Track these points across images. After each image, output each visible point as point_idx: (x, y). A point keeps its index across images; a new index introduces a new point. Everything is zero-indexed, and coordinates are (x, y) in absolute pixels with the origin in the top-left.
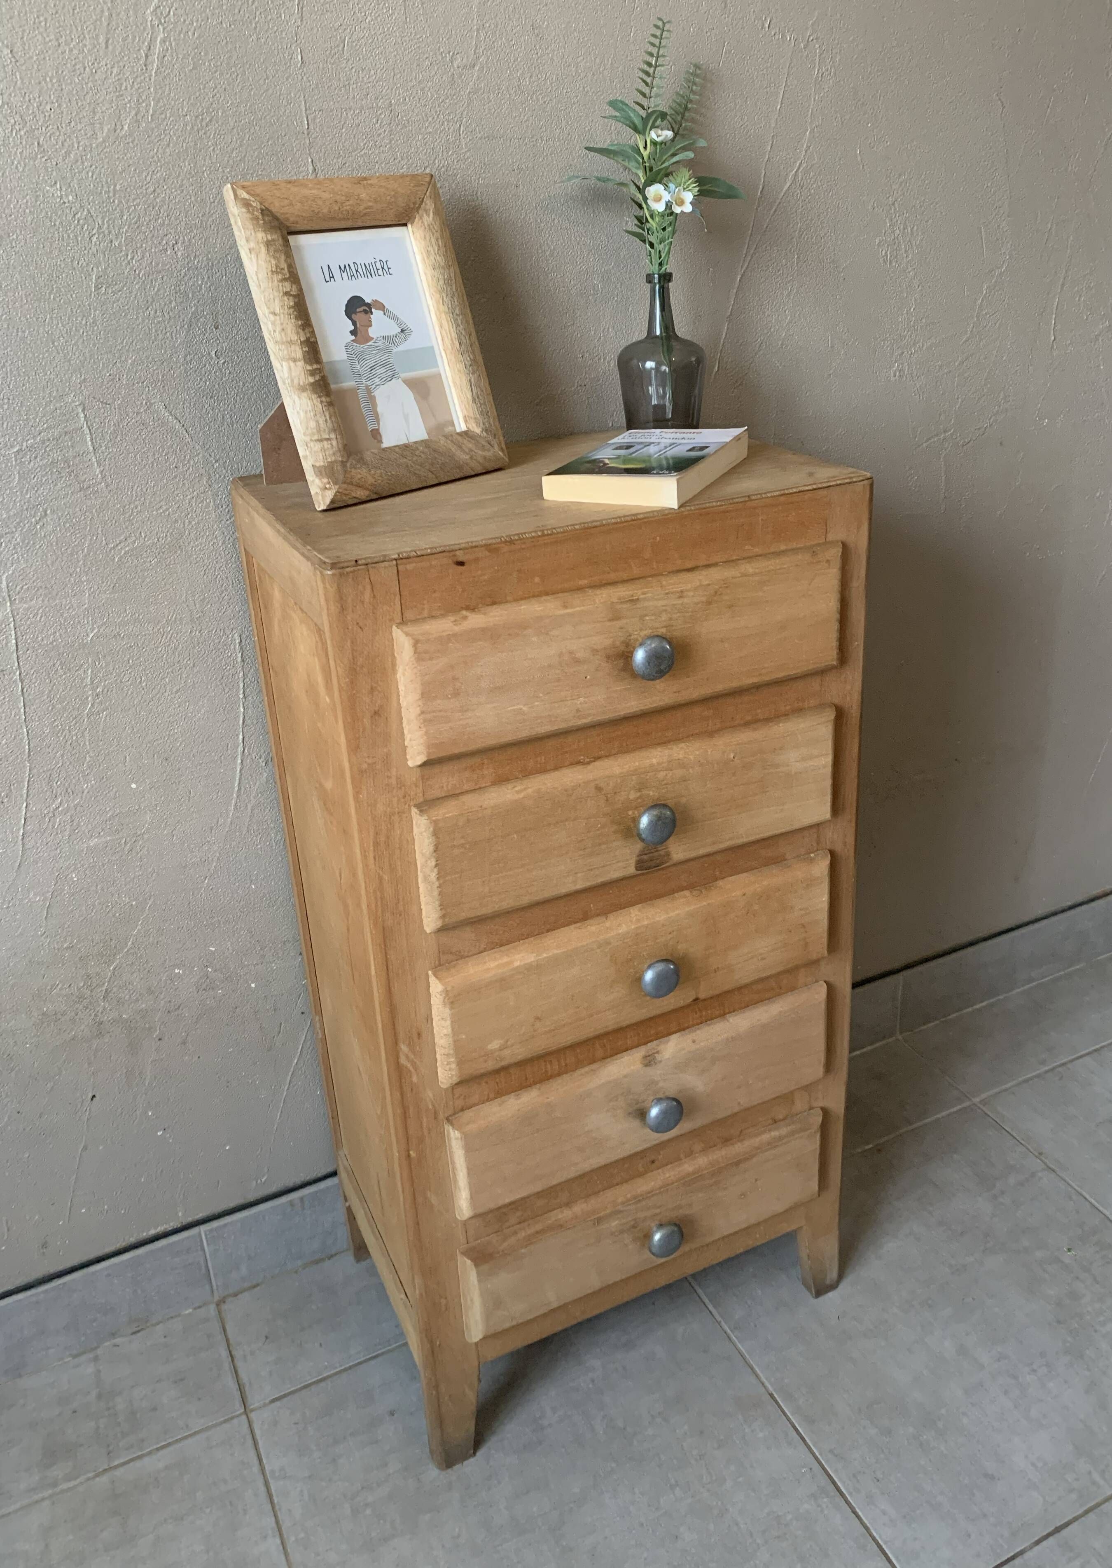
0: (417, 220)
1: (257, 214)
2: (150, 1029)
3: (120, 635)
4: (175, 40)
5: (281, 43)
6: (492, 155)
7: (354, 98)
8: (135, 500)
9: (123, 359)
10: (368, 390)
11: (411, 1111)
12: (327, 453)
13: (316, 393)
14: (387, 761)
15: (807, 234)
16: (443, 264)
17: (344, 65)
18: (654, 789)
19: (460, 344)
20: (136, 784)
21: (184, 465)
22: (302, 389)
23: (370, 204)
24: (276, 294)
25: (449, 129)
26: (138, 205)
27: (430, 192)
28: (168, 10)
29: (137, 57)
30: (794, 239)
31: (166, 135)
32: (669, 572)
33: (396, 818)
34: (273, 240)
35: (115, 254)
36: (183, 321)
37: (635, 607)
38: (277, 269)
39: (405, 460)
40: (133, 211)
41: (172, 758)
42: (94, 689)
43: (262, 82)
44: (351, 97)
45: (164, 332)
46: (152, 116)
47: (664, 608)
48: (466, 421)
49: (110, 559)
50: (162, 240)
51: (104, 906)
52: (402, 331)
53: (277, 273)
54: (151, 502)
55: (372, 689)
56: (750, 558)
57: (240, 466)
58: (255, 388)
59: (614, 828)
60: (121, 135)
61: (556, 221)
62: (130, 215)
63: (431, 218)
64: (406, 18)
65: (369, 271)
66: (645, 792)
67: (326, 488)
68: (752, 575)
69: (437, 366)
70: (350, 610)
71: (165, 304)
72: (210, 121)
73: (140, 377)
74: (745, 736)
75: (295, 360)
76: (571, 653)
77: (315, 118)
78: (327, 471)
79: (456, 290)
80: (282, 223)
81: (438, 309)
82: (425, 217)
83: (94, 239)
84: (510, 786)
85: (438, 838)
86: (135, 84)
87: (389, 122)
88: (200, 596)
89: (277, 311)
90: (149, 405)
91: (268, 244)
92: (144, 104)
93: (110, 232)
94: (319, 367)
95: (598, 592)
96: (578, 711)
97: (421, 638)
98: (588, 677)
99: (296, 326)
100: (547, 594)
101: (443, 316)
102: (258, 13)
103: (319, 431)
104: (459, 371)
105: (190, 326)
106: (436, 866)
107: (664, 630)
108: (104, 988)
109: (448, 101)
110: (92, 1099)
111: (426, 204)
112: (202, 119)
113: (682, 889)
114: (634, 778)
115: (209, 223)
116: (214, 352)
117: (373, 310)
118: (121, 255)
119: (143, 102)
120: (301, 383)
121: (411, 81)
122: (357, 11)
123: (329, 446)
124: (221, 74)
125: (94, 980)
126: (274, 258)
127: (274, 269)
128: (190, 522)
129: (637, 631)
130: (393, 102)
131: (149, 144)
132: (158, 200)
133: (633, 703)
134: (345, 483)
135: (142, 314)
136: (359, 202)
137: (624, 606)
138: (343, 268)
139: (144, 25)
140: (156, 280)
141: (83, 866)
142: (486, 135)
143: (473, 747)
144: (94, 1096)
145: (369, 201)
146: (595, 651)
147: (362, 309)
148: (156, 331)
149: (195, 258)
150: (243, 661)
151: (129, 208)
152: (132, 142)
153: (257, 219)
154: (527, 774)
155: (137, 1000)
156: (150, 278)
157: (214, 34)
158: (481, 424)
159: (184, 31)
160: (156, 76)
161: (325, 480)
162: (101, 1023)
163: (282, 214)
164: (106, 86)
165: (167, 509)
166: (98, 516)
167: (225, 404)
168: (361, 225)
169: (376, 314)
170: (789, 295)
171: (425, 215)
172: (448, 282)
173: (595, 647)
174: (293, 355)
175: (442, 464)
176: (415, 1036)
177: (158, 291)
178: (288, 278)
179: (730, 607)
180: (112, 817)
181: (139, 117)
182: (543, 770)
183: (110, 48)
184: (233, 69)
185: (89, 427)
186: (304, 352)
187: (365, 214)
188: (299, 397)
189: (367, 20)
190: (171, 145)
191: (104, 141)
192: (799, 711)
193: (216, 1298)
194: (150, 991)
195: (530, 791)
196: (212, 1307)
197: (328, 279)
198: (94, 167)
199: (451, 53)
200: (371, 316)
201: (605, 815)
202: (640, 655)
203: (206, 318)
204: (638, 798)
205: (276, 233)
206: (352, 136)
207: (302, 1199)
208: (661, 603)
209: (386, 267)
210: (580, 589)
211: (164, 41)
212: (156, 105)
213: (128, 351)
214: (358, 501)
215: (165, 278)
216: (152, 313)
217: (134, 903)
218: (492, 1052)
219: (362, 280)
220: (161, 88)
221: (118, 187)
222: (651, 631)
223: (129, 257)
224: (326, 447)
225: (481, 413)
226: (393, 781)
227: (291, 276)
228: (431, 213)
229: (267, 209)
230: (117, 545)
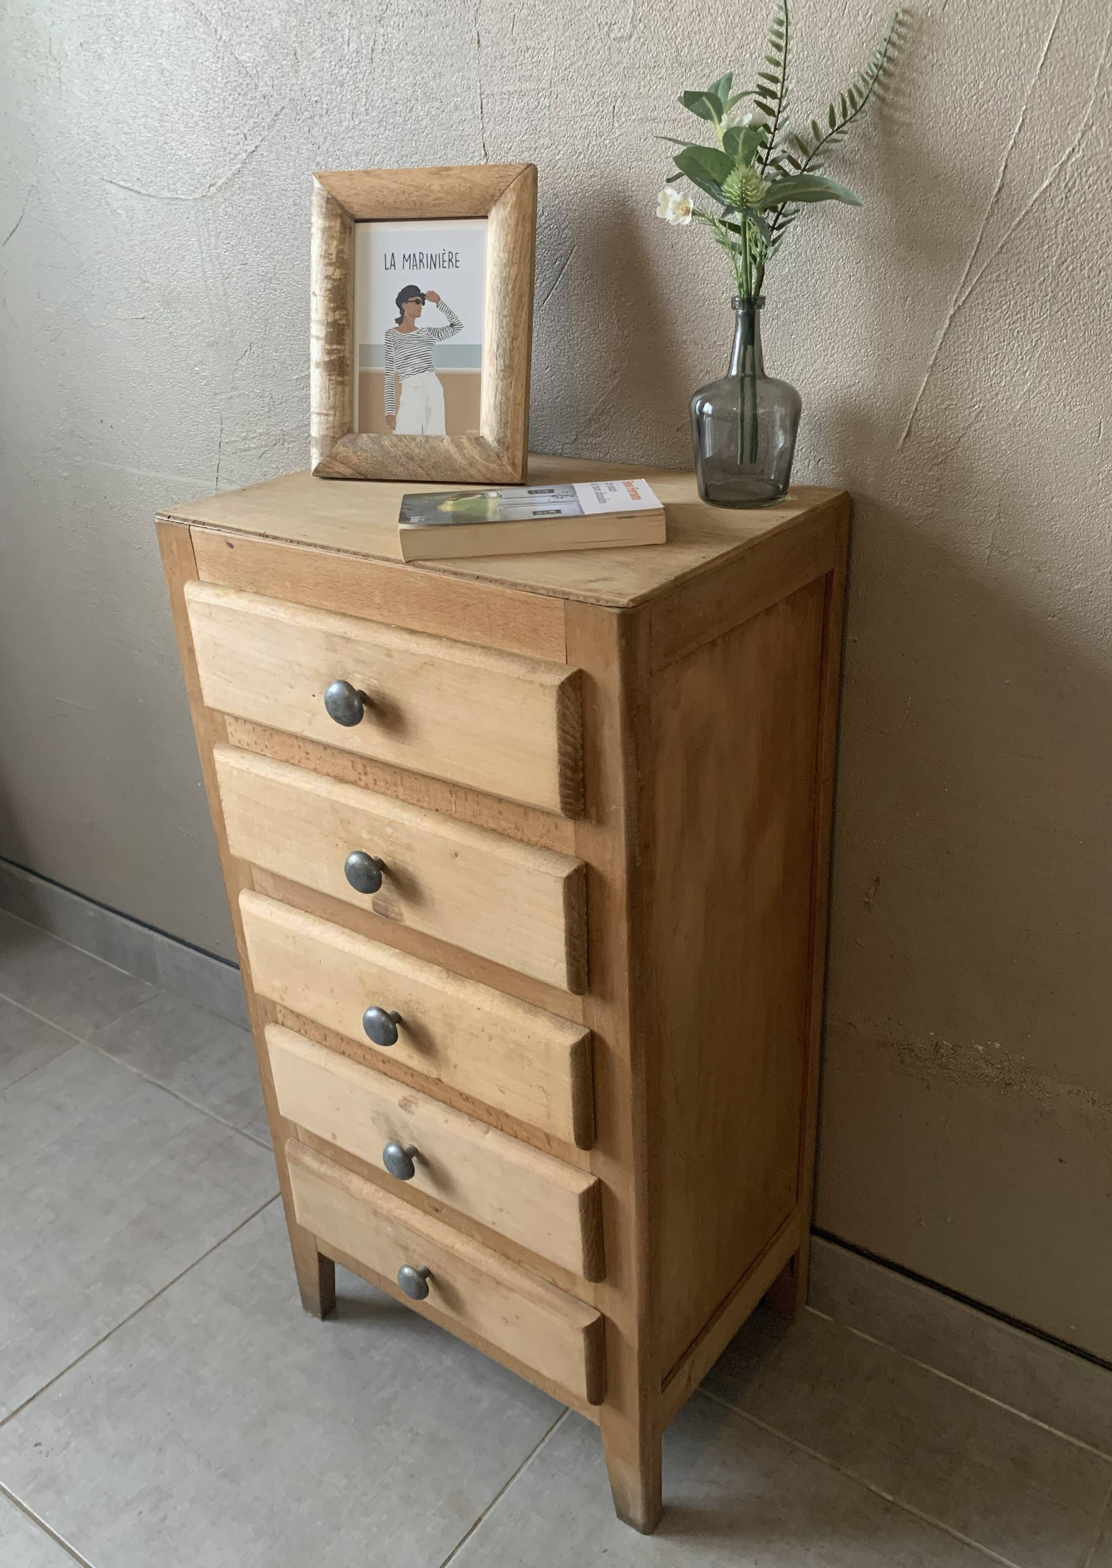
0: (495, 213)
5: (463, 25)
10: (397, 377)
12: (322, 427)
13: (330, 371)
17: (511, 44)
18: (384, 842)
19: (498, 346)
22: (318, 365)
23: (440, 195)
24: (319, 276)
27: (516, 184)
34: (329, 227)
38: (326, 254)
43: (449, 68)
44: (516, 77)
47: (375, 660)
52: (452, 325)
53: (324, 258)
63: (508, 211)
65: (434, 262)
67: (314, 457)
69: (480, 365)
75: (318, 338)
78: (320, 443)
79: (513, 289)
80: (346, 211)
81: (489, 307)
82: (502, 212)
89: (316, 292)
91: (324, 230)
94: (339, 347)
99: (327, 308)
101: (490, 315)
111: (506, 197)
117: (426, 301)
120: (318, 360)
123: (326, 421)
126: (327, 244)
127: (323, 254)
134: (331, 457)
136: (428, 193)
138: (407, 257)
145: (440, 192)
146: (318, 674)
147: (414, 299)
153: (321, 207)
158: (496, 433)
161: (314, 450)
163: (346, 202)
168: (429, 215)
169: (429, 306)
171: (501, 210)
173: (318, 670)
174: (318, 334)
175: (435, 463)
178: (334, 263)
186: (328, 333)
187: (434, 205)
188: (314, 372)
197: (388, 266)
199: (609, 24)
200: (423, 307)
205: (335, 220)
209: (454, 260)
219: (424, 271)
225: (499, 422)
227: (337, 261)
228: (509, 206)
229: (334, 198)
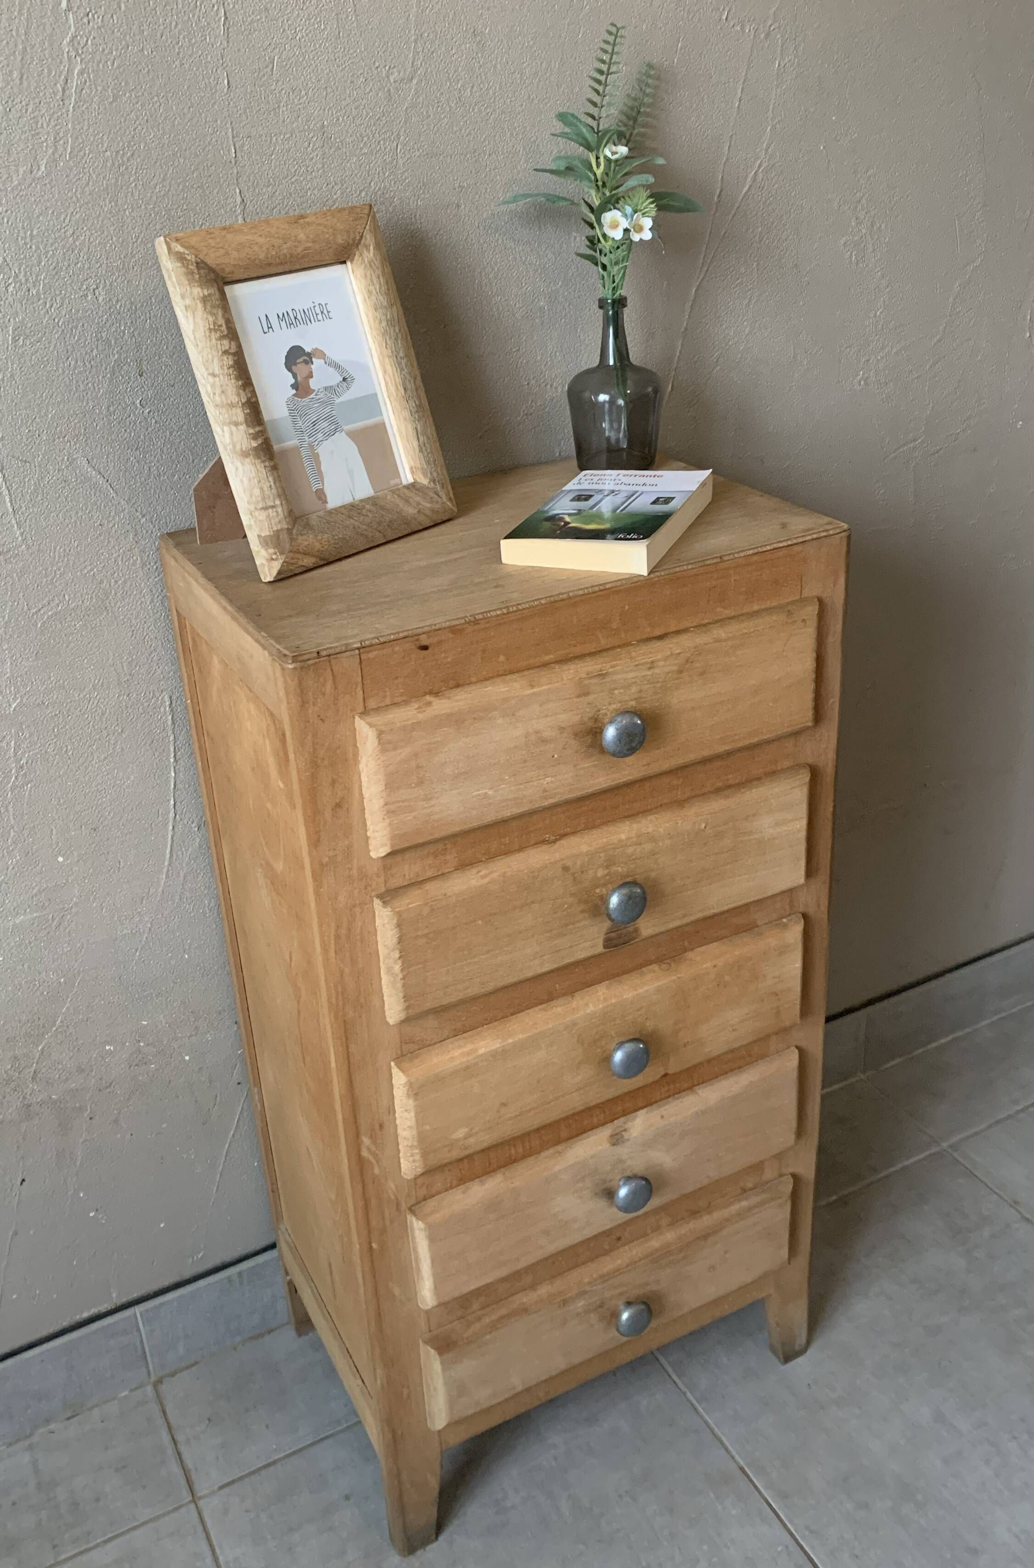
0: (357, 257)
1: (193, 267)
2: (80, 1108)
3: (44, 704)
4: (93, 71)
5: (206, 67)
6: (432, 174)
7: (284, 121)
8: (58, 562)
9: (42, 414)
10: (311, 447)
11: (373, 1202)
12: (273, 521)
13: (259, 458)
14: (348, 853)
15: (767, 239)
16: (385, 303)
17: (273, 87)
18: (622, 865)
19: (405, 389)
20: (63, 856)
21: (109, 522)
22: (245, 454)
23: (310, 245)
24: (215, 353)
25: (385, 149)
26: (56, 249)
27: (370, 226)
28: (85, 39)
29: (54, 92)
30: (755, 244)
31: (85, 174)
32: (638, 641)
33: (357, 910)
34: (209, 295)
35: (33, 303)
36: (106, 369)
37: (604, 681)
38: (214, 326)
39: (352, 521)
40: (51, 256)
41: (100, 828)
42: (18, 761)
43: (186, 110)
44: (281, 121)
45: (85, 383)
46: (70, 153)
47: (634, 680)
48: (412, 473)
49: (33, 625)
50: (82, 285)
51: (31, 985)
52: (344, 379)
53: (216, 331)
54: (74, 563)
55: (333, 782)
56: (721, 622)
57: (168, 520)
58: (183, 437)
59: (582, 907)
60: (37, 176)
61: (500, 242)
62: (48, 261)
63: (372, 254)
64: (339, 33)
65: (308, 316)
66: (614, 869)
67: (272, 559)
68: (725, 640)
69: (381, 414)
70: (311, 703)
71: (86, 353)
72: (133, 155)
73: (61, 432)
74: (717, 804)
75: (236, 424)
76: (537, 732)
77: (243, 145)
78: (274, 541)
79: (400, 330)
80: (217, 274)
81: (382, 353)
82: (365, 252)
83: (11, 289)
84: (474, 871)
85: (401, 929)
86: (52, 120)
87: (322, 145)
88: (127, 658)
89: (217, 372)
90: (71, 461)
91: (205, 300)
92: (61, 142)
93: (27, 280)
94: (260, 428)
95: (565, 667)
96: (545, 791)
97: (383, 728)
98: (556, 756)
99: (236, 387)
100: (512, 672)
101: (387, 360)
102: (181, 37)
103: (264, 499)
104: (405, 419)
105: (113, 373)
106: (400, 958)
107: (633, 703)
108: (33, 1070)
109: (384, 118)
110: (21, 1184)
111: (366, 239)
112: (123, 154)
113: (651, 963)
114: (602, 855)
115: (131, 264)
116: (138, 401)
117: (314, 359)
118: (39, 303)
119: (60, 139)
120: (244, 449)
121: (345, 99)
122: (287, 29)
123: (275, 514)
124: (143, 105)
125: (22, 1062)
126: (212, 314)
127: (212, 327)
128: (116, 582)
129: (605, 705)
130: (325, 123)
131: (67, 184)
132: (77, 243)
133: (601, 780)
134: (291, 551)
135: (62, 365)
136: (296, 244)
137: (593, 681)
138: (281, 316)
139: (60, 57)
140: (76, 327)
141: (8, 944)
142: (425, 153)
143: (437, 835)
144: (23, 1180)
145: (308, 242)
146: (562, 729)
147: (301, 360)
148: (77, 382)
149: (117, 301)
150: (173, 723)
151: (47, 252)
152: (49, 183)
153: (192, 273)
154: (491, 857)
155: (67, 1079)
156: (70, 326)
157: (134, 63)
158: (429, 475)
159: (103, 61)
160: (74, 110)
161: (271, 551)
162: (29, 1106)
163: (218, 265)
164: (21, 126)
165: (92, 570)
166: (19, 580)
167: (151, 455)
168: (298, 267)
169: (317, 363)
170: (748, 305)
171: (365, 251)
172: (390, 323)
173: (563, 726)
174: (235, 418)
175: (390, 521)
176: (377, 1127)
177: (79, 339)
178: (227, 335)
179: (702, 674)
180: (40, 892)
181: (57, 156)
182: (508, 853)
183: (25, 83)
184: (156, 99)
185: (8, 488)
186: (246, 415)
187: (303, 257)
188: (242, 464)
189: (298, 38)
190: (91, 183)
191: (19, 184)
192: (772, 774)
193: (153, 1378)
194: (80, 1070)
195: (495, 875)
196: (149, 1389)
197: (266, 330)
198: (9, 212)
199: (387, 68)
200: (312, 366)
201: (572, 895)
202: (610, 732)
203: (129, 365)
204: (606, 875)
205: (213, 286)
206: (283, 162)
207: (240, 1274)
208: (631, 675)
209: (325, 312)
210: (545, 665)
211: (81, 73)
212: (73, 143)
213: (47, 405)
214: (305, 569)
215: (86, 325)
216: (73, 363)
217: (62, 980)
218: (457, 1140)
219: (301, 328)
220: (79, 123)
221: (35, 233)
222: (619, 705)
223: (48, 306)
224: (271, 515)
225: (428, 463)
226: (355, 872)
227: (229, 333)
228: (372, 248)
229: (203, 262)
230: (40, 610)
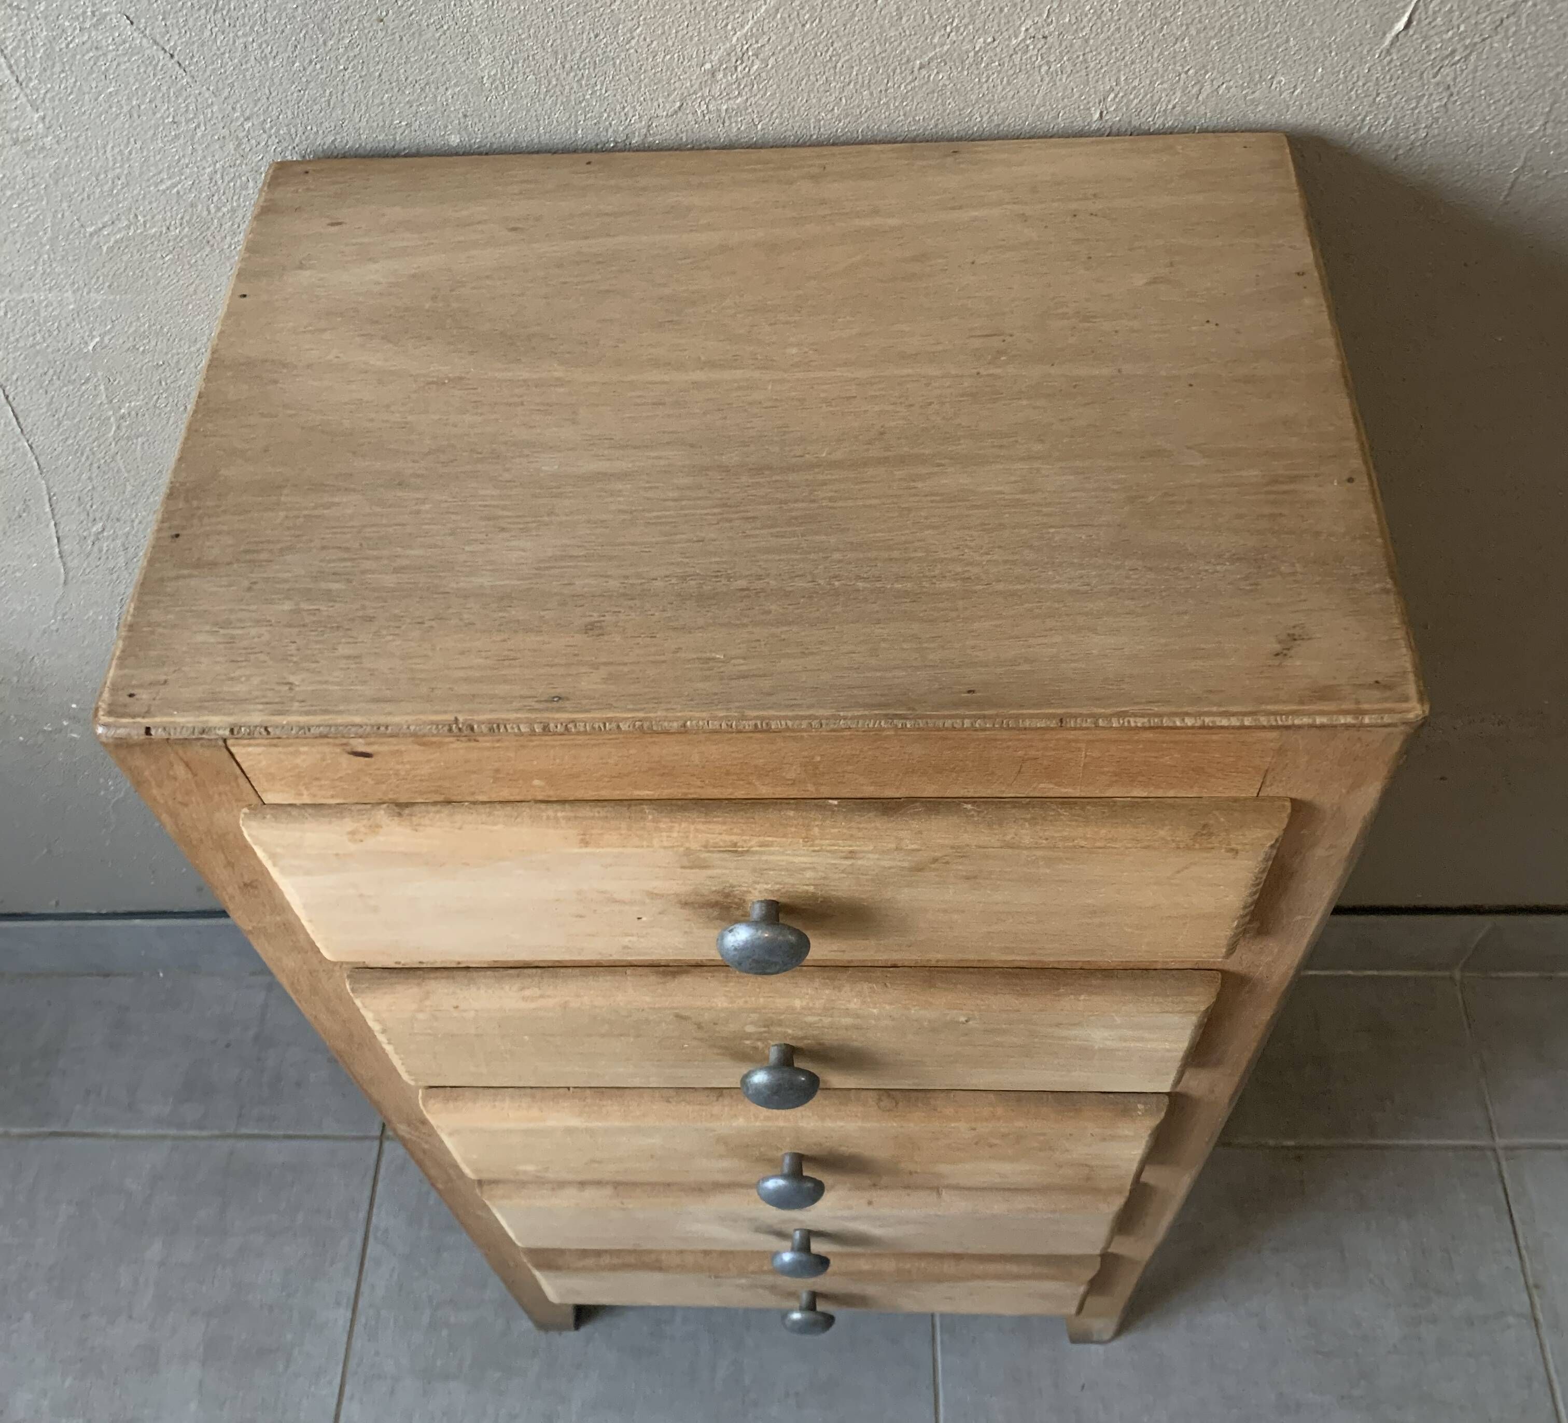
18: (794, 1028)
33: (321, 974)
37: (741, 857)
42: (117, 408)
54: (141, 173)
55: (230, 863)
66: (777, 1029)
68: (1031, 847)
70: (153, 784)
76: (602, 892)
90: (100, 14)
96: (627, 946)
98: (646, 918)
114: (755, 1013)
129: (745, 883)
137: (716, 856)
146: (654, 895)
165: (174, 185)
173: (656, 891)
179: (971, 877)
208: (801, 859)
210: (633, 801)
230: (100, 229)
